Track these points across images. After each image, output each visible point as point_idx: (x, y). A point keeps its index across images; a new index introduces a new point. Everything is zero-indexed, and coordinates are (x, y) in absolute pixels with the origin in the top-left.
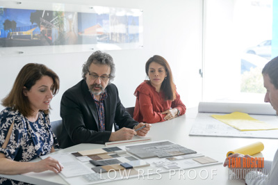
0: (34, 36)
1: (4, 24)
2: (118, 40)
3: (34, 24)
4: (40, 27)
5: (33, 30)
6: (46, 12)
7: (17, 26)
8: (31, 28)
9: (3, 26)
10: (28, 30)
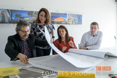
2: (71, 23)
3: (30, 16)
4: (32, 17)
6: (35, 12)
8: (28, 17)
9: (15, 16)
10: (27, 18)
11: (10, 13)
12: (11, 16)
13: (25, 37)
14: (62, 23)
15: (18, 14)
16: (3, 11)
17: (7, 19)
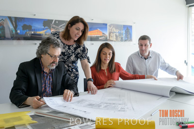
0: (46, 35)
1: (23, 27)
2: (114, 40)
3: (46, 27)
4: (50, 29)
5: (45, 31)
6: (56, 21)
7: (32, 28)
8: (43, 29)
9: (22, 28)
10: (41, 31)
11: (14, 23)
12: (16, 28)
13: (53, 66)
14: (100, 38)
15: (27, 24)
16: (2, 19)
17: (9, 33)
